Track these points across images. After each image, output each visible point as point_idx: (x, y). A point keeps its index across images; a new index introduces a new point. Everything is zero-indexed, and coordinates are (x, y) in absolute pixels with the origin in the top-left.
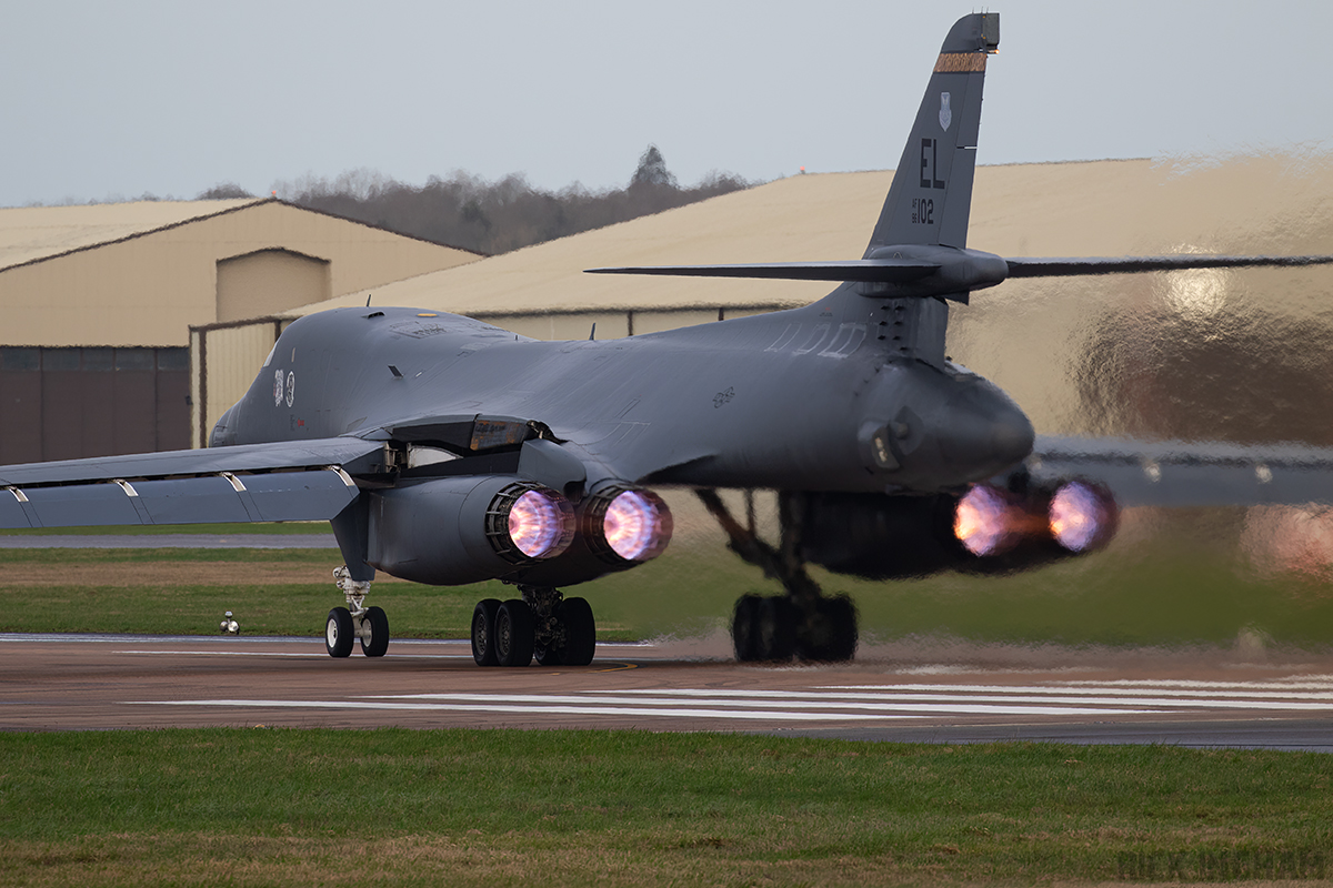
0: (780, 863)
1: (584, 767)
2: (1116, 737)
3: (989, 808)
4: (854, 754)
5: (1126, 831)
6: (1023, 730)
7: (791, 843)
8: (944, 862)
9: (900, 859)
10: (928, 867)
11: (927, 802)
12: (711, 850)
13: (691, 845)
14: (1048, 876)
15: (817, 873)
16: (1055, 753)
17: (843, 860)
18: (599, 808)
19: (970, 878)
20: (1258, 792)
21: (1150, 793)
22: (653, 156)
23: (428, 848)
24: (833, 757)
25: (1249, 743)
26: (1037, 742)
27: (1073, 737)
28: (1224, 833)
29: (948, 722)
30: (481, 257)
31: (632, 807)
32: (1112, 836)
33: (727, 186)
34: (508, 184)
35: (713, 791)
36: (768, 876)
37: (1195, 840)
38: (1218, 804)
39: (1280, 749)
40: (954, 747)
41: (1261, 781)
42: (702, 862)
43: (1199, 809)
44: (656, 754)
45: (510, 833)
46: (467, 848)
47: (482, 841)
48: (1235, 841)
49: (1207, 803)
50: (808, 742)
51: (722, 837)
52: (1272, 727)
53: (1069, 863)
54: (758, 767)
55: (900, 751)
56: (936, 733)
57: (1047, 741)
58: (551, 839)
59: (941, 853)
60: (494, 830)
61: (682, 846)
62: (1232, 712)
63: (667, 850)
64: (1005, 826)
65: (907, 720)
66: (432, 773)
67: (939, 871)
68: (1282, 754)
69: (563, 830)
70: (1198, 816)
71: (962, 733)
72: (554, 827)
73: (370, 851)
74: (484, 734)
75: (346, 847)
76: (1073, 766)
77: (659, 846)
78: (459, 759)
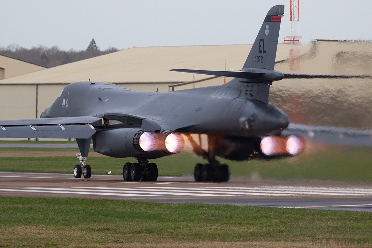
0: (126, 235)
1: (72, 208)
2: (217, 202)
3: (183, 221)
4: (146, 206)
5: (220, 228)
6: (192, 200)
7: (129, 230)
8: (170, 235)
9: (158, 234)
10: (166, 237)
11: (166, 219)
12: (107, 231)
13: (101, 230)
14: (198, 240)
15: (136, 238)
16: (201, 207)
17: (143, 234)
18: (76, 219)
19: (177, 240)
20: (255, 218)
21: (226, 217)
22: (93, 42)
23: (29, 229)
24: (140, 206)
25: (253, 204)
26: (196, 203)
27: (206, 202)
28: (246, 229)
29: (172, 197)
30: (45, 68)
31: (85, 219)
32: (216, 229)
33: (113, 50)
34: (54, 49)
35: (107, 215)
36: (122, 239)
37: (238, 230)
38: (245, 221)
39: (261, 206)
40: (173, 204)
41: (256, 214)
42: (104, 234)
43: (239, 222)
44: (92, 205)
45: (52, 226)
46: (40, 230)
47: (44, 228)
48: (249, 231)
49: (241, 221)
50: (133, 202)
51: (110, 228)
52: (259, 200)
53: (204, 236)
54: (120, 209)
55: (159, 205)
56: (168, 200)
57: (198, 203)
58: (63, 228)
59: (169, 233)
60: (48, 225)
61: (99, 230)
62: (248, 196)
63: (95, 231)
64: (187, 226)
65: (160, 197)
66: (31, 209)
67: (169, 238)
68: (262, 208)
69: (66, 225)
70: (239, 224)
71: (175, 200)
72: (64, 224)
73: (14, 230)
74: (45, 199)
75: (7, 229)
76: (206, 209)
77: (92, 230)
78: (38, 205)
